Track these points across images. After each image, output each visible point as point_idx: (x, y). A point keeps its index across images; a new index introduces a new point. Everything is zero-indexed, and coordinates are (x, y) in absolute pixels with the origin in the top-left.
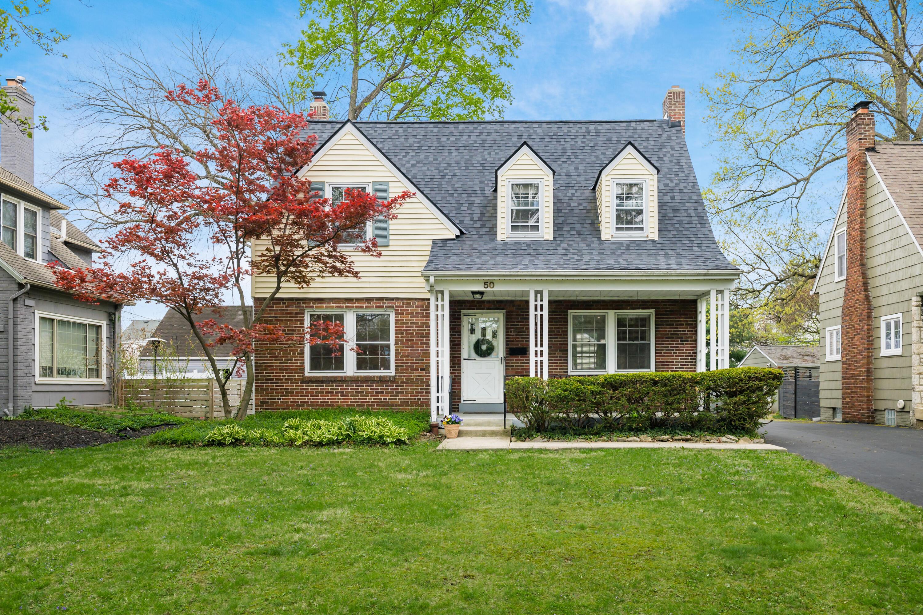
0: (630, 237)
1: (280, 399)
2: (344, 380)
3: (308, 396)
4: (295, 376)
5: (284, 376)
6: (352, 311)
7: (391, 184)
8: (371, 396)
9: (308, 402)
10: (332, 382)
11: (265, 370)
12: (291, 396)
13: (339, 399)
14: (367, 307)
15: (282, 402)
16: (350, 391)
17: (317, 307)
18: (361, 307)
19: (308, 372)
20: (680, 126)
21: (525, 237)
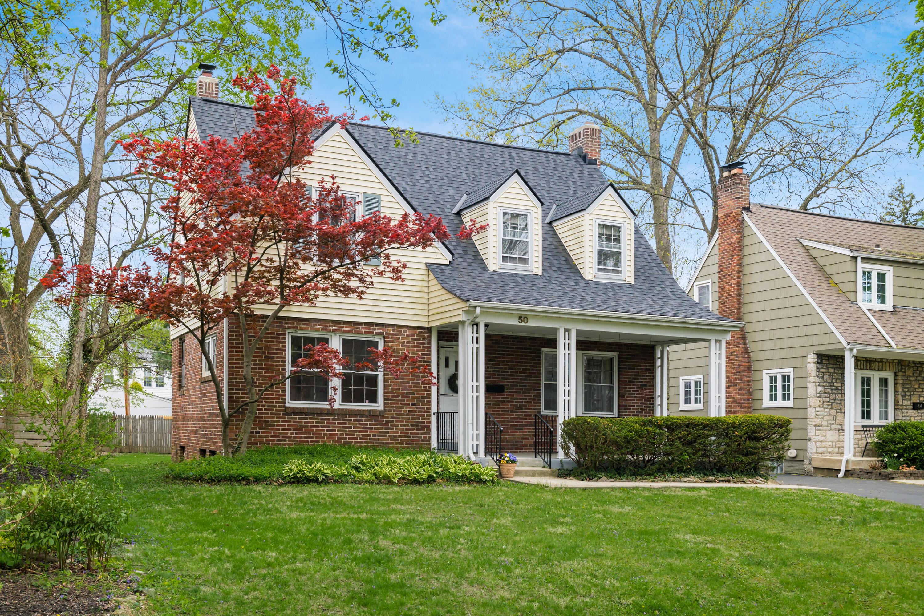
0: (610, 279)
1: (259, 432)
2: (331, 412)
3: (290, 430)
4: (275, 406)
5: (263, 406)
6: (338, 335)
7: (382, 198)
8: (360, 432)
9: (290, 437)
10: (318, 414)
11: (242, 398)
12: (271, 429)
13: (325, 434)
14: (356, 332)
15: (261, 436)
16: (337, 425)
17: (301, 329)
18: (350, 332)
19: (290, 403)
20: (596, 164)
21: (515, 270)
